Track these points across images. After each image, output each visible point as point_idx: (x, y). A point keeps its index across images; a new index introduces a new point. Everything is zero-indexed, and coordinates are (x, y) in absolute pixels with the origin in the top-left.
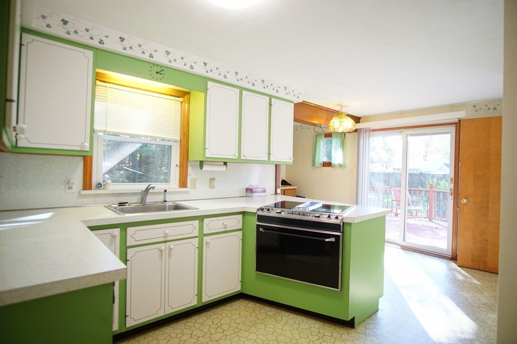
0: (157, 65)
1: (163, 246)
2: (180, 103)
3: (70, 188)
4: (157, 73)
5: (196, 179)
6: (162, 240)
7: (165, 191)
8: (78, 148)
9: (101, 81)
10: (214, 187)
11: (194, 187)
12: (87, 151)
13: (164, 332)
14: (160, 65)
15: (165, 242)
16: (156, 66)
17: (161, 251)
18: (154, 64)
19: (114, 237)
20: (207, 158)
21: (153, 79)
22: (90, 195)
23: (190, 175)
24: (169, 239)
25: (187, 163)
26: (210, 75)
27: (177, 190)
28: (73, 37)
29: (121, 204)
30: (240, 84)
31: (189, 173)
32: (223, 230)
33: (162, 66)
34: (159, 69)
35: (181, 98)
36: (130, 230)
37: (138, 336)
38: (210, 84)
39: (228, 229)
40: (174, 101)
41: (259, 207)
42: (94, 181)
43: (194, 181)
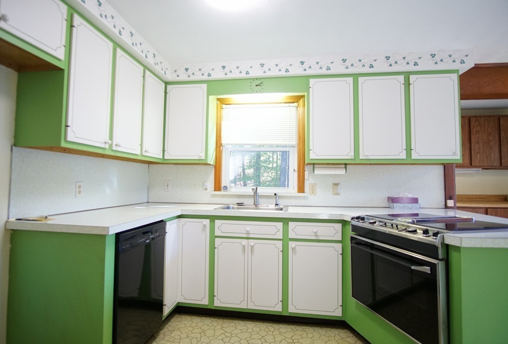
0: (257, 79)
1: (244, 242)
2: (295, 108)
3: (206, 189)
4: (257, 86)
5: (315, 184)
6: (245, 236)
7: (275, 194)
8: (197, 158)
9: (226, 104)
10: (337, 194)
11: (313, 192)
12: (203, 160)
13: (246, 325)
14: (259, 78)
15: (248, 238)
16: (255, 80)
17: (244, 246)
18: (253, 79)
19: (205, 226)
20: (311, 159)
21: (253, 92)
22: (219, 196)
23: (307, 180)
24: (251, 236)
25: (304, 168)
26: (309, 72)
27: (294, 195)
28: (192, 78)
29: (239, 204)
30: (351, 70)
31: (306, 177)
32: (314, 238)
33: (260, 79)
34: (258, 82)
35: (296, 103)
36: (218, 222)
37: (226, 319)
38: (312, 81)
39: (321, 238)
40: (288, 108)
41: (356, 215)
42: (223, 184)
43: (313, 186)
